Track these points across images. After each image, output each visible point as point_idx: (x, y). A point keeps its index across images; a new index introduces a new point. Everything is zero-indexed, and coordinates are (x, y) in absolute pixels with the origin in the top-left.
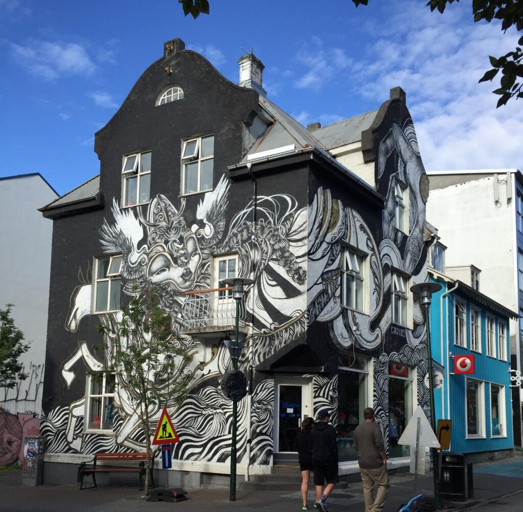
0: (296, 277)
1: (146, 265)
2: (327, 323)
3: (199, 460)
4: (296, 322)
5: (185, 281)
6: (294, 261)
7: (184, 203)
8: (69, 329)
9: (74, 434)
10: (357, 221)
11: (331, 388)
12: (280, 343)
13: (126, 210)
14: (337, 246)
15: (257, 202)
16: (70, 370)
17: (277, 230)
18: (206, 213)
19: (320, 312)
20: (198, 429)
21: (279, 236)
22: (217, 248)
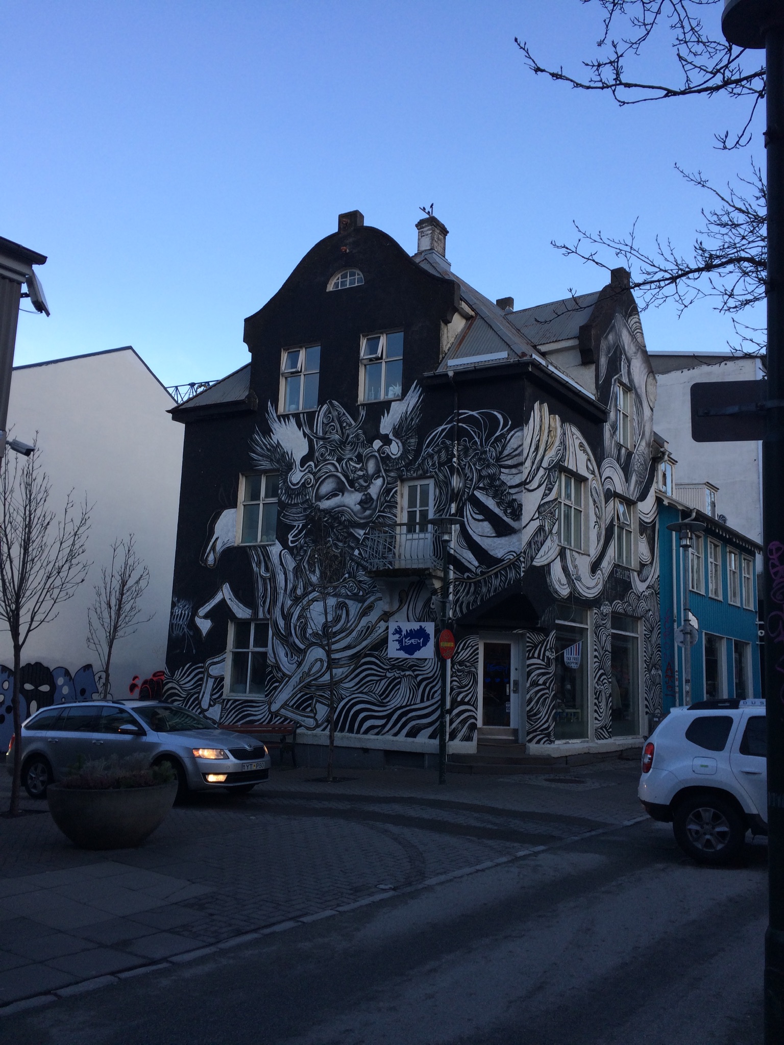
0: (508, 511)
1: (312, 486)
2: (543, 566)
3: (383, 734)
4: (510, 565)
5: (365, 509)
6: (507, 491)
7: (363, 413)
8: (206, 564)
9: (210, 699)
10: (576, 438)
11: (548, 647)
12: (489, 591)
13: (286, 417)
14: (555, 471)
15: (460, 418)
16: (206, 617)
17: (485, 452)
18: (392, 426)
19: (537, 554)
20: (380, 696)
21: (488, 460)
22: (407, 471)
